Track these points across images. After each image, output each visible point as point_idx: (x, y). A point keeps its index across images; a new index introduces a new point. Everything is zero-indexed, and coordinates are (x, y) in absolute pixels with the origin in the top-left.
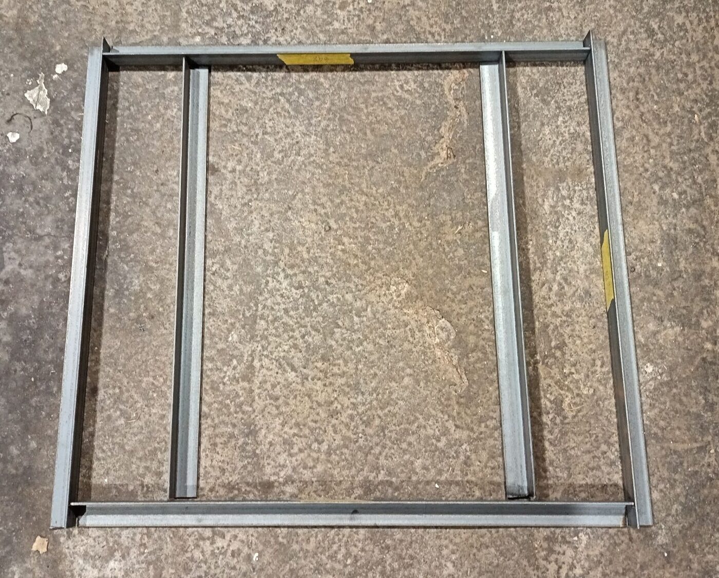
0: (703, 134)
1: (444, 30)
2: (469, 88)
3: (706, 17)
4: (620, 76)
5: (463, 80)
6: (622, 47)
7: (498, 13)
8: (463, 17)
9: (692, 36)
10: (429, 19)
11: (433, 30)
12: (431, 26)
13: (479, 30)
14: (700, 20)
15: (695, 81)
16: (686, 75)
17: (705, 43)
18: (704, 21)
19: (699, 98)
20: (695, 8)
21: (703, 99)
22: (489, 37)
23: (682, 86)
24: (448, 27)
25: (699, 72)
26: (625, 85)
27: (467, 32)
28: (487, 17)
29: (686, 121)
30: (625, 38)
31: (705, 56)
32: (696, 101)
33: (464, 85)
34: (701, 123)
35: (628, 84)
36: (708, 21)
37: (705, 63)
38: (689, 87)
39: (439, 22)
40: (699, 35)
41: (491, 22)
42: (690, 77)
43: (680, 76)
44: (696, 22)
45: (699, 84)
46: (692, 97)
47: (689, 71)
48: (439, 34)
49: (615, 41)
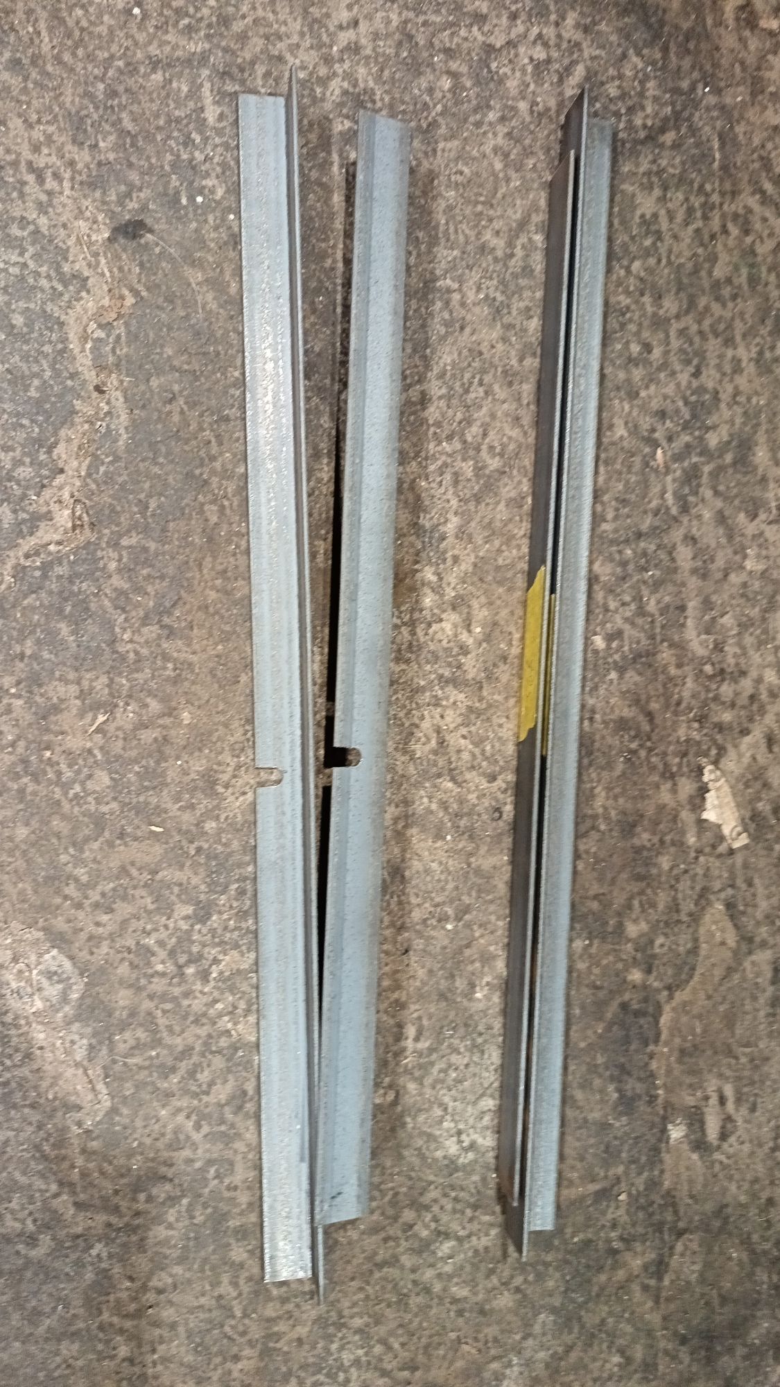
0: (669, 496)
1: (72, 163)
2: (133, 337)
3: (704, 205)
4: (504, 340)
5: (120, 316)
6: (516, 263)
7: (220, 132)
8: (122, 133)
9: (670, 251)
10: (30, 126)
11: (41, 162)
12: (36, 149)
13: (163, 175)
14: (690, 211)
15: (664, 366)
16: (648, 348)
17: (696, 271)
18: (699, 214)
19: (670, 408)
20: (682, 180)
21: (677, 411)
22: (192, 199)
23: (637, 374)
24: (83, 157)
25: (675, 343)
26: (514, 362)
27: (134, 177)
28: (188, 142)
29: (637, 460)
30: (523, 239)
31: (692, 303)
32: (662, 415)
33: (120, 329)
34: (668, 470)
35: (521, 360)
36: (705, 218)
37: (689, 321)
38: (651, 380)
39: (60, 139)
40: (684, 249)
41: (199, 156)
42: (657, 353)
43: (635, 348)
44: (680, 216)
45: (673, 373)
46: (655, 405)
47: (656, 340)
48: (56, 176)
49: (499, 244)
